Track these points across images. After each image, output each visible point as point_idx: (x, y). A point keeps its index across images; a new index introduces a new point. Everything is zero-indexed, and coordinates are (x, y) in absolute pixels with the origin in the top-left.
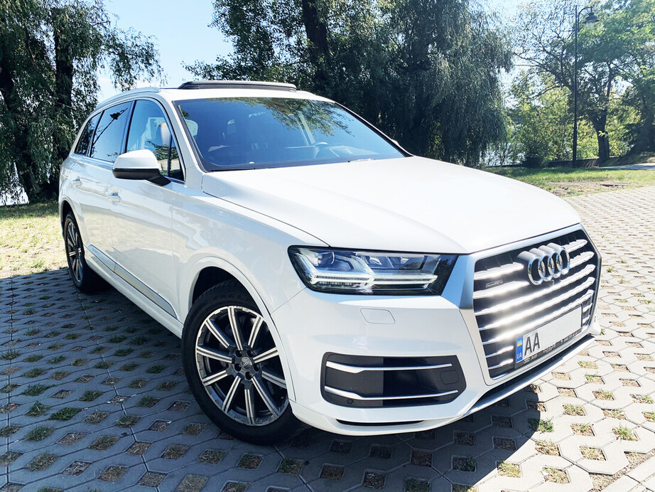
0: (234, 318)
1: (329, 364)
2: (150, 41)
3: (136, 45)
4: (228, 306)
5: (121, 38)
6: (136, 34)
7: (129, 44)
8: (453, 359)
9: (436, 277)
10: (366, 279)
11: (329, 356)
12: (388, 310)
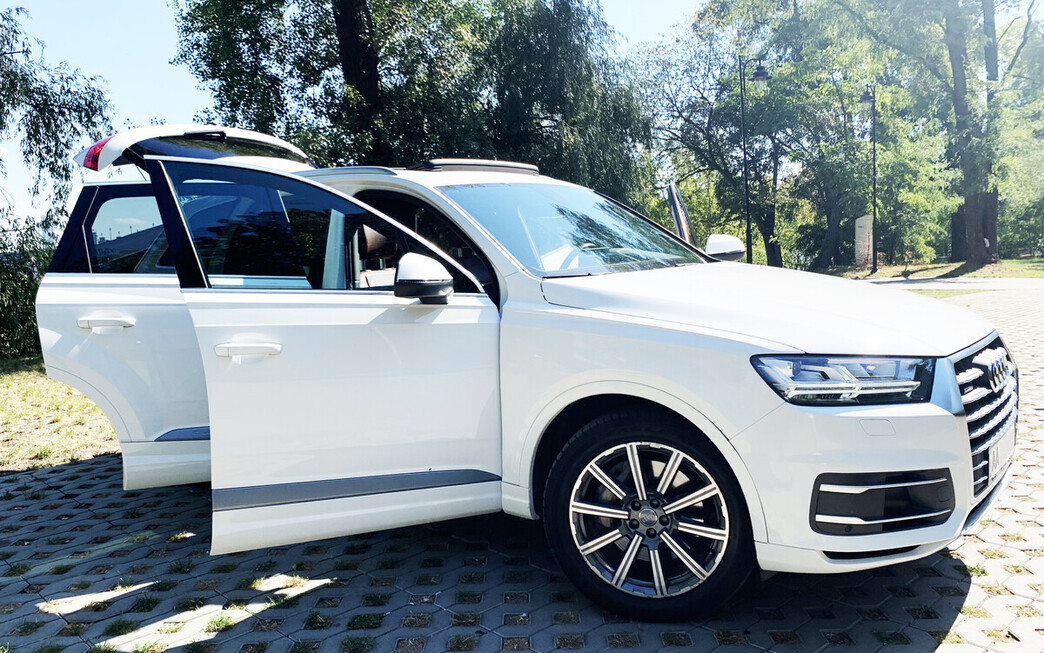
0: (636, 457)
1: (824, 488)
2: (93, 84)
3: (69, 91)
4: (626, 443)
5: (41, 78)
6: (70, 74)
7: (57, 88)
8: (945, 472)
9: (919, 383)
10: (851, 388)
11: (824, 478)
12: (886, 419)
